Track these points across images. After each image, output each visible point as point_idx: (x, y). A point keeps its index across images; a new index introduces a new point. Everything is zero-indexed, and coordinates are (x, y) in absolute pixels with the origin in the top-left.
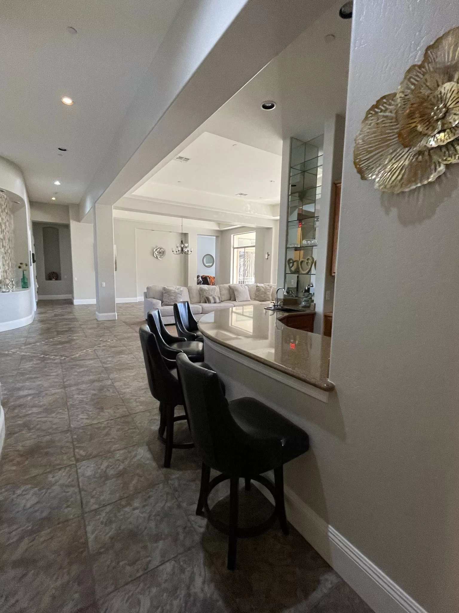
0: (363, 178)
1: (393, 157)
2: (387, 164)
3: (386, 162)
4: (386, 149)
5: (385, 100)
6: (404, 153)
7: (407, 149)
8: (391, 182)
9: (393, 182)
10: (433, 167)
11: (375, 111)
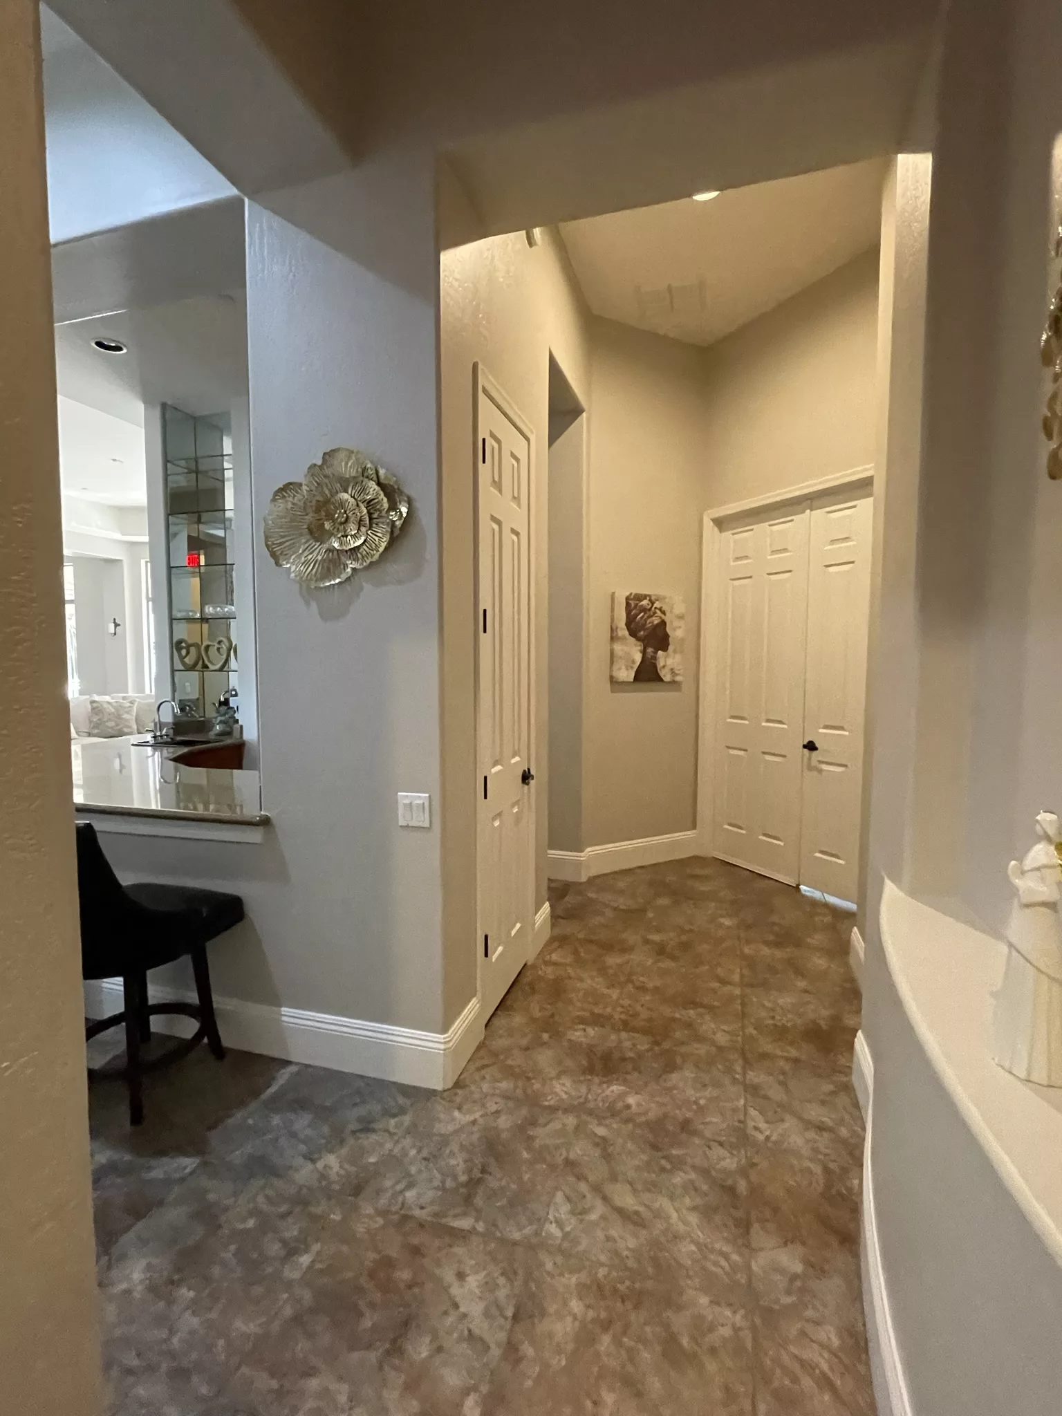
0: (278, 564)
1: (307, 548)
2: (301, 554)
3: (300, 552)
4: (296, 538)
5: (291, 486)
6: (316, 547)
7: (318, 544)
8: (306, 574)
9: (308, 574)
10: (342, 567)
11: (283, 494)
